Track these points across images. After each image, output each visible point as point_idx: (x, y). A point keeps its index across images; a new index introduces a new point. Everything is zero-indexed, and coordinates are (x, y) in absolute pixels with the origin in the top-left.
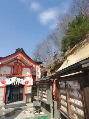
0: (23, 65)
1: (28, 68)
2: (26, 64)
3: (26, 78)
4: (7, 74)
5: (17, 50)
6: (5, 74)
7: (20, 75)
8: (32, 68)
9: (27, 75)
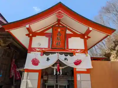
2: (75, 31)
6: (39, 48)
7: (65, 49)
8: (86, 37)
9: (78, 50)
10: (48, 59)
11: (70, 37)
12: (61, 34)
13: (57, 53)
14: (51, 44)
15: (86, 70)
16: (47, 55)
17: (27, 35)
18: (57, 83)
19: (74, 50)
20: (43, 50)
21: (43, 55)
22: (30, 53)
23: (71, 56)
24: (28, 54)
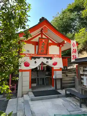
0: (50, 42)
1: (56, 46)
2: (54, 41)
3: (54, 58)
4: (31, 54)
5: (40, 20)
6: (28, 54)
8: (61, 46)
9: (55, 55)
10: (35, 62)
11: (50, 46)
12: (45, 44)
13: (41, 57)
15: (59, 69)
16: (35, 59)
18: (38, 77)
19: (53, 55)
20: (31, 55)
21: (32, 59)
23: (51, 59)
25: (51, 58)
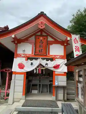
1: (60, 45)
2: (56, 38)
3: (56, 59)
6: (24, 54)
7: (46, 55)
9: (57, 56)
10: (32, 64)
12: (43, 42)
13: (40, 58)
14: (34, 51)
16: (31, 60)
17: (12, 42)
18: (40, 82)
19: (54, 56)
20: (28, 55)
21: (28, 60)
22: (16, 58)
24: (14, 59)
25: (52, 60)
